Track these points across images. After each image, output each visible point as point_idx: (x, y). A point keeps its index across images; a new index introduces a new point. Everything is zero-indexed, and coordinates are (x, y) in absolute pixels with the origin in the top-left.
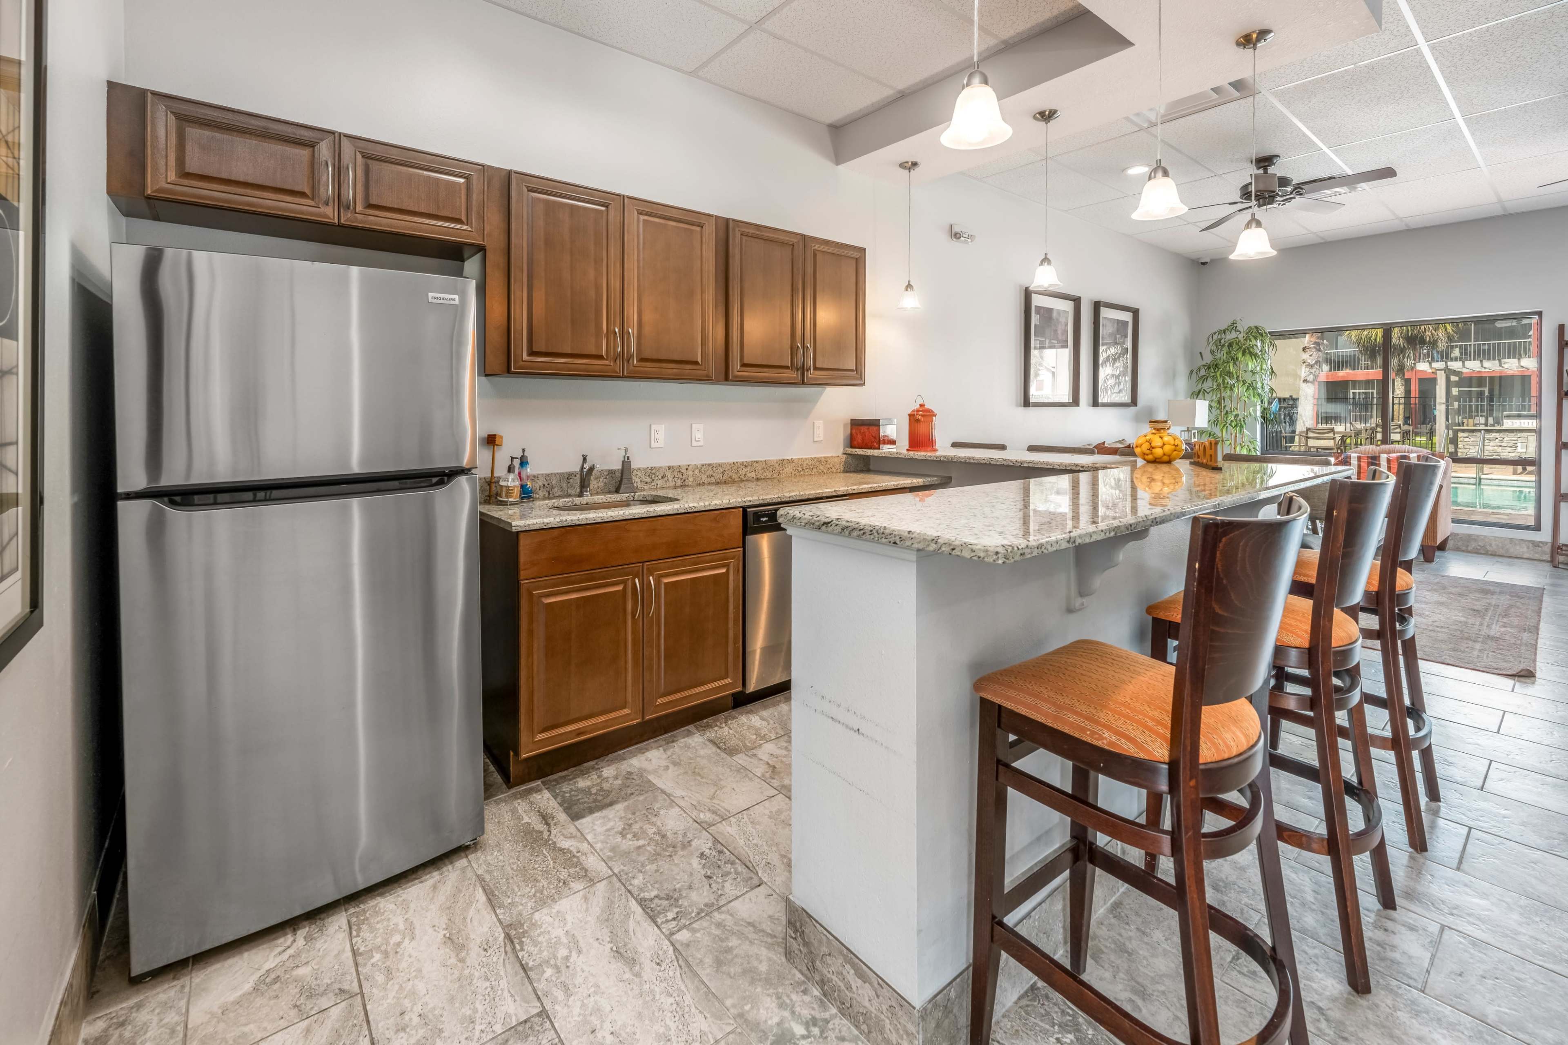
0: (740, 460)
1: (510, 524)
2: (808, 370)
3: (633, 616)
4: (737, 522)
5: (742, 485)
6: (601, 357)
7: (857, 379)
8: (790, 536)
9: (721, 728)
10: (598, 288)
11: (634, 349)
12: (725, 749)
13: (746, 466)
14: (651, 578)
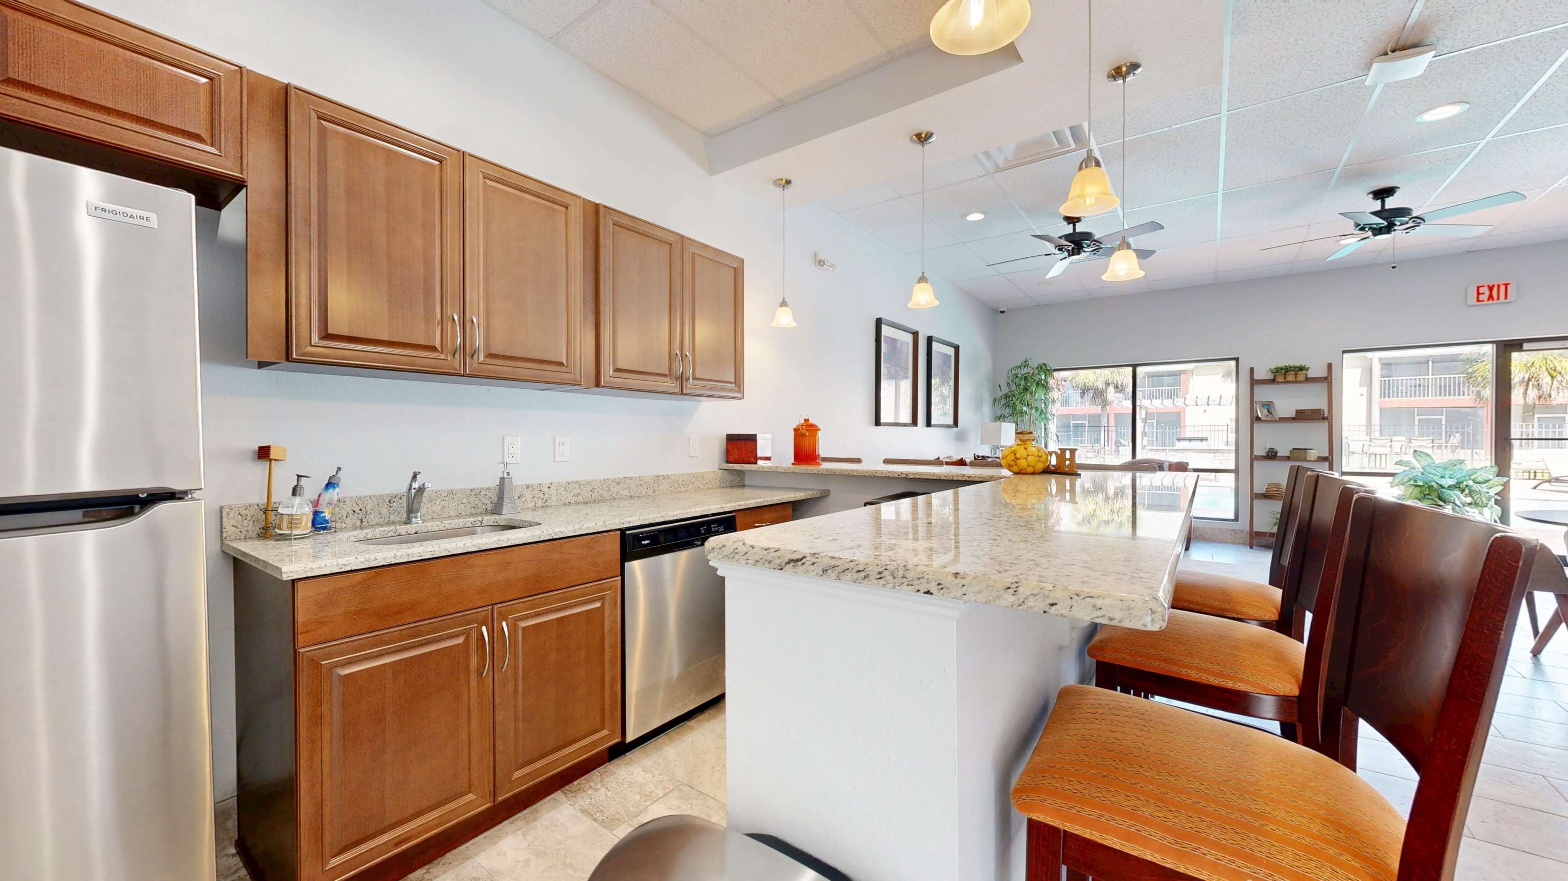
0: (612, 476)
1: (279, 570)
2: (688, 379)
3: (480, 674)
4: (614, 546)
5: (615, 503)
6: (433, 349)
7: (736, 391)
8: (723, 579)
9: (596, 790)
10: (428, 262)
11: (479, 342)
12: (603, 821)
13: (618, 484)
14: (504, 624)
